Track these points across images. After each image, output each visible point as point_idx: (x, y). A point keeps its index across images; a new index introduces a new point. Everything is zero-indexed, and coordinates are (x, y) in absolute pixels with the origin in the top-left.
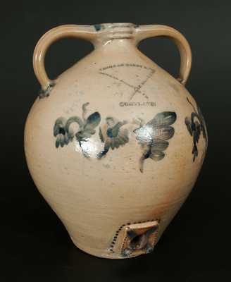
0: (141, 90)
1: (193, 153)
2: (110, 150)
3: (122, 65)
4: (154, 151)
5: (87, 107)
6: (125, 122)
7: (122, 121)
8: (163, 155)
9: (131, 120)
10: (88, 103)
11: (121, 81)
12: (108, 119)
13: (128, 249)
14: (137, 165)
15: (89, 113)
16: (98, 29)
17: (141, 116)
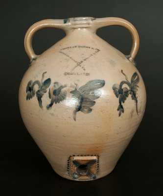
0: (82, 64)
1: (118, 110)
2: (54, 104)
3: (76, 47)
4: (84, 107)
5: (45, 75)
6: (65, 86)
7: (63, 85)
8: (91, 110)
9: (70, 85)
10: (46, 72)
11: (70, 58)
12: (55, 83)
13: (76, 174)
14: (72, 115)
15: (45, 79)
16: (65, 22)
17: (76, 82)
